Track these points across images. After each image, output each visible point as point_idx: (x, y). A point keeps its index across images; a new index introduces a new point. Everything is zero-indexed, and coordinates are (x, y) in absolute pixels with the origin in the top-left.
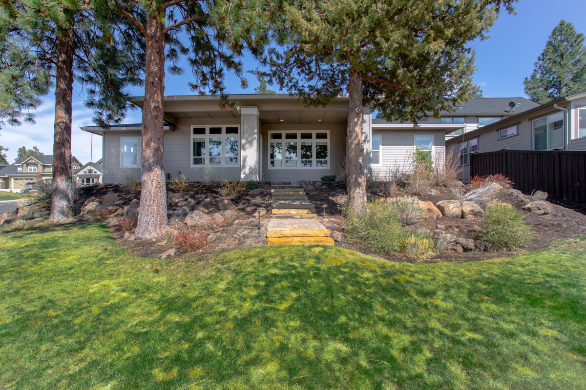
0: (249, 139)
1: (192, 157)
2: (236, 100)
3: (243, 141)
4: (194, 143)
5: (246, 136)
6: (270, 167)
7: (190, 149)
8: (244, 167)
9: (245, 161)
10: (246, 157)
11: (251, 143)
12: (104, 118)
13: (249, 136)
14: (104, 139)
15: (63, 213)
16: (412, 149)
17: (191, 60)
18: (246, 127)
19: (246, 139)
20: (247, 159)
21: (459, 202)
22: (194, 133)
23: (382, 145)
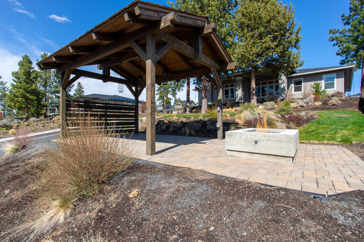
0: (239, 87)
1: (224, 95)
3: (237, 88)
4: (225, 91)
8: (237, 97)
9: (238, 95)
11: (239, 88)
12: (197, 86)
14: (198, 92)
16: (312, 83)
19: (238, 87)
21: (296, 103)
22: (225, 87)
23: (304, 82)
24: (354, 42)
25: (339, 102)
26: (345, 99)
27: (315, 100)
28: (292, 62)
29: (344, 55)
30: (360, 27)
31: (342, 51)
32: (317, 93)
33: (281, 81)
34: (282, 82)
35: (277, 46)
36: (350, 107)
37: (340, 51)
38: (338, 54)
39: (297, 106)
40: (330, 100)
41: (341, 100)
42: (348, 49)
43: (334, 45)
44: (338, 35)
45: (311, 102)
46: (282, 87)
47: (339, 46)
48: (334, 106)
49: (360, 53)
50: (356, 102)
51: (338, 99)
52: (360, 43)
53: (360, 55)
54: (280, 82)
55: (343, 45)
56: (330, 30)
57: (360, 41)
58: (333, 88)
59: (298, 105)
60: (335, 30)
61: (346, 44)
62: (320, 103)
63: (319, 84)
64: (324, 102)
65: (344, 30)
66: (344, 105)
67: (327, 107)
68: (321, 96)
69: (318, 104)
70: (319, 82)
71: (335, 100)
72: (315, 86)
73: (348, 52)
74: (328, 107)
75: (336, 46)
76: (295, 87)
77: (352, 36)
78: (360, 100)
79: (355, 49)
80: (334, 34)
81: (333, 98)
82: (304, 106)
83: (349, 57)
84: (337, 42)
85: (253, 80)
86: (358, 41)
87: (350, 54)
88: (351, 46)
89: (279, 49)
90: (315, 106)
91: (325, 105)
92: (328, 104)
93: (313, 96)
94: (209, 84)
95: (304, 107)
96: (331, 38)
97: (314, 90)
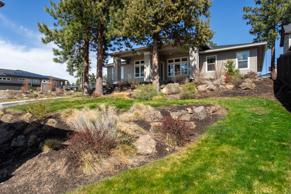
0: (147, 64)
1: (135, 74)
2: (137, 51)
3: (145, 66)
5: (146, 63)
6: (168, 76)
7: (134, 70)
8: (145, 76)
10: (146, 72)
11: (148, 66)
13: (147, 63)
14: (108, 69)
15: (86, 93)
16: (225, 61)
17: (117, 40)
18: (146, 60)
19: (146, 64)
20: (146, 73)
21: (205, 85)
22: (136, 64)
23: (217, 60)
24: (265, 21)
25: (253, 85)
26: (258, 81)
27: (227, 82)
28: (200, 33)
29: (256, 34)
30: (270, 6)
31: (255, 29)
32: (230, 73)
33: (192, 57)
34: (193, 59)
35: (179, 8)
36: (265, 92)
37: (253, 29)
38: (251, 33)
39: (206, 89)
40: (243, 82)
41: (254, 82)
42: (260, 27)
43: (248, 23)
44: (250, 13)
45: (222, 84)
46: (193, 65)
47: (252, 24)
48: (247, 90)
49: (270, 33)
50: (270, 86)
51: (251, 82)
52: (270, 22)
53: (270, 34)
54: (191, 59)
55: (255, 23)
56: (244, 7)
57: (270, 20)
58: (247, 67)
59: (207, 87)
60: (248, 8)
61: (257, 22)
62: (232, 86)
63: (232, 62)
64: (236, 84)
65: (256, 8)
66: (258, 90)
67: (239, 92)
68: (233, 77)
69: (230, 87)
70: (232, 60)
71: (248, 83)
72: (228, 65)
73: (259, 31)
74: (241, 91)
75: (249, 25)
76: (208, 65)
77: (263, 15)
78: (274, 83)
79: (265, 28)
80: (247, 12)
81: (246, 80)
82: (214, 89)
83: (260, 36)
84: (250, 21)
85: (155, 54)
86: (268, 20)
87: (262, 34)
88: (262, 25)
89: (181, 12)
90: (226, 90)
91: (237, 89)
92: (240, 88)
93: (223, 77)
94: (115, 60)
95: (213, 91)
96: (244, 16)
97: (227, 69)
